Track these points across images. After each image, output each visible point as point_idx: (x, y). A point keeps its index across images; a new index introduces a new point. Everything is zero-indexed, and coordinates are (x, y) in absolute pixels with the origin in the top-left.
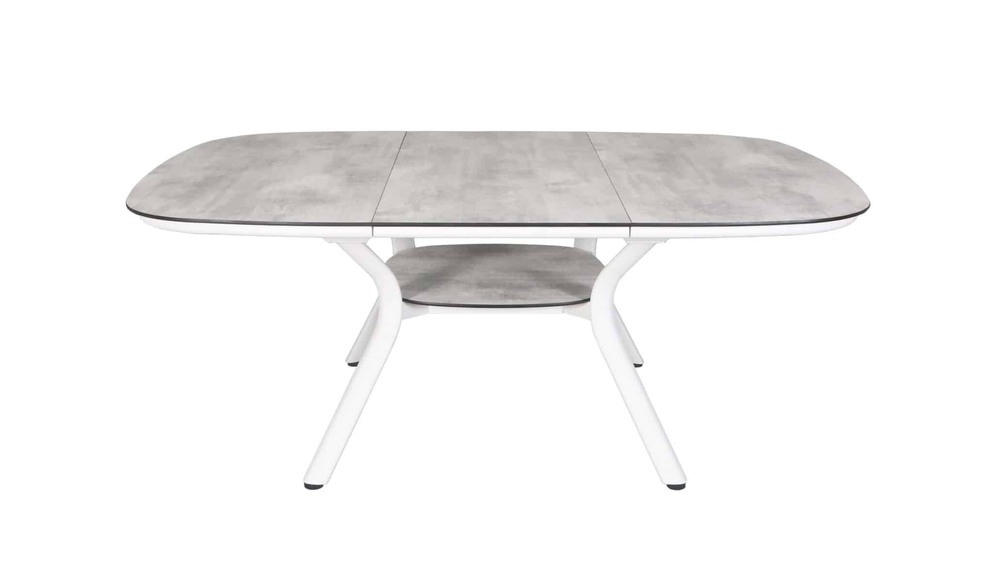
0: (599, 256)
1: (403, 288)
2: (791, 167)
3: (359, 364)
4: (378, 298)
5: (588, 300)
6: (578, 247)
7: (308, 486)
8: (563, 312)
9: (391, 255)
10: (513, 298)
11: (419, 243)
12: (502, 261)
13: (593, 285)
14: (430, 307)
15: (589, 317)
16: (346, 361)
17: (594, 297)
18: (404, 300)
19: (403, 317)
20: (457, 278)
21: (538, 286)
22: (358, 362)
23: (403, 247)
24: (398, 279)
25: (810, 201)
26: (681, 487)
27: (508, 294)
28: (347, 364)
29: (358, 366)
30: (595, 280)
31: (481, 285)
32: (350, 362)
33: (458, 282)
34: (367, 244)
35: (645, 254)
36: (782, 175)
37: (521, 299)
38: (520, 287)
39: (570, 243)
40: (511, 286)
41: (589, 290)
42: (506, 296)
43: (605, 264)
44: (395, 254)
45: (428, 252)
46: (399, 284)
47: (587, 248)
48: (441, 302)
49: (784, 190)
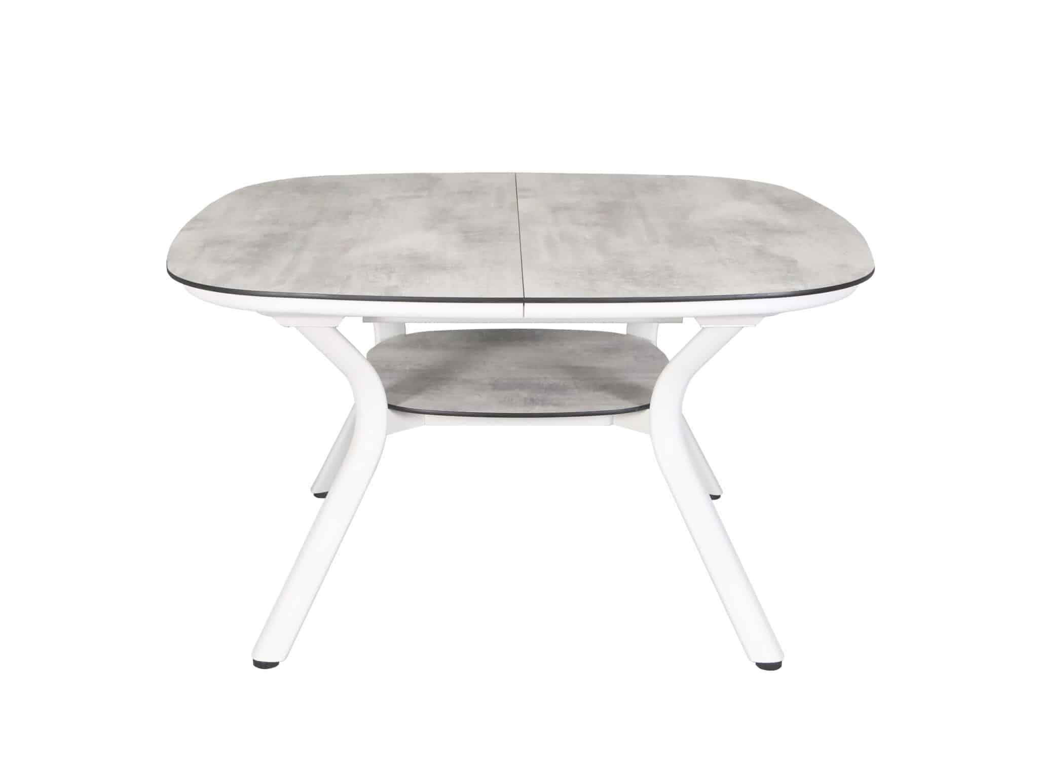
0: (661, 346)
1: (389, 391)
2: (785, 220)
3: (328, 495)
4: (355, 406)
5: (647, 407)
6: (631, 333)
7: (259, 664)
8: (612, 424)
9: (373, 345)
10: (544, 403)
11: (412, 329)
12: (525, 353)
13: (653, 387)
14: (426, 415)
15: (649, 431)
16: (312, 489)
17: (654, 402)
18: (391, 407)
19: (390, 430)
20: (464, 376)
21: (577, 387)
22: (327, 492)
23: (390, 333)
24: (382, 378)
25: (790, 265)
26: (776, 666)
27: (535, 398)
28: (313, 494)
29: (327, 497)
30: (656, 379)
31: (496, 386)
32: (316, 493)
33: (465, 382)
34: (337, 328)
35: (727, 342)
36: (766, 230)
37: (555, 405)
38: (552, 388)
39: (620, 329)
40: (539, 387)
41: (649, 393)
42: (533, 402)
43: (669, 357)
44: (378, 343)
45: (424, 340)
46: (384, 385)
47: (643, 333)
48: (442, 409)
49: (760, 252)
